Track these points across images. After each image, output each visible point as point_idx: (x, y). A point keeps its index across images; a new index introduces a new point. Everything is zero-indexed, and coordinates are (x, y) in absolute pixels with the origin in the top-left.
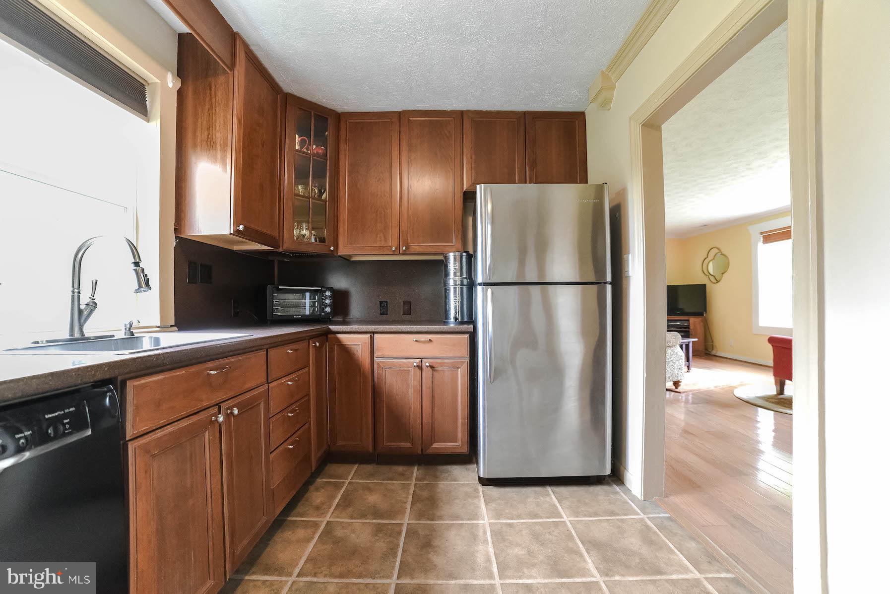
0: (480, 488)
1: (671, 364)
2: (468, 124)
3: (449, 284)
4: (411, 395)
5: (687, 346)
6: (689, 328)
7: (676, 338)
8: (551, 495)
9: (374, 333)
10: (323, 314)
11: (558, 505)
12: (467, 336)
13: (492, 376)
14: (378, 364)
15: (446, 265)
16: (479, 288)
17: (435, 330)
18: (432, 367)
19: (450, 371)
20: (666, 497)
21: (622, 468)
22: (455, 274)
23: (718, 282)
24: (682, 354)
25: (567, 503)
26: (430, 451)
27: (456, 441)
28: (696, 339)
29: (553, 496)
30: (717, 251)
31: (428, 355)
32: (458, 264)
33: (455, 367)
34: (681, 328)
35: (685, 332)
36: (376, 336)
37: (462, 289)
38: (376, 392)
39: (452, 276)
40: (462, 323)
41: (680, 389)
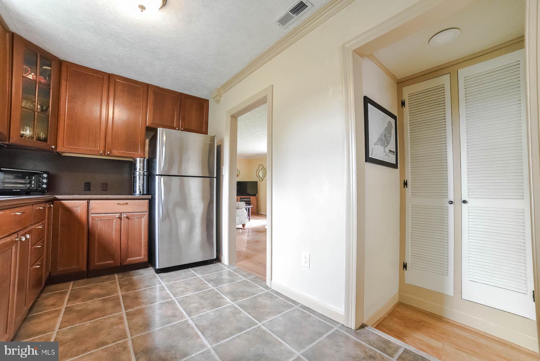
0: (157, 275)
1: (241, 216)
2: (151, 92)
3: (136, 174)
4: (114, 233)
5: (249, 209)
6: (250, 202)
7: (243, 204)
8: (191, 270)
9: (89, 200)
10: (40, 189)
11: (195, 273)
12: (147, 201)
13: (163, 219)
14: (92, 217)
15: (135, 165)
16: (157, 177)
17: (130, 198)
18: (127, 218)
19: (137, 219)
20: (237, 262)
21: (221, 256)
22: (140, 169)
23: (262, 180)
24: (246, 212)
25: (198, 272)
26: (125, 263)
27: (141, 256)
28: (252, 206)
29: (192, 271)
30: (262, 167)
31: (125, 211)
32: (142, 164)
33: (141, 217)
34: (247, 202)
35: (248, 203)
36: (91, 201)
37: (143, 177)
38: (90, 233)
39: (138, 170)
40: (143, 194)
41: (245, 228)
